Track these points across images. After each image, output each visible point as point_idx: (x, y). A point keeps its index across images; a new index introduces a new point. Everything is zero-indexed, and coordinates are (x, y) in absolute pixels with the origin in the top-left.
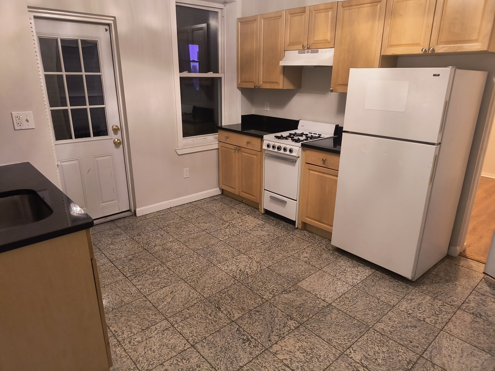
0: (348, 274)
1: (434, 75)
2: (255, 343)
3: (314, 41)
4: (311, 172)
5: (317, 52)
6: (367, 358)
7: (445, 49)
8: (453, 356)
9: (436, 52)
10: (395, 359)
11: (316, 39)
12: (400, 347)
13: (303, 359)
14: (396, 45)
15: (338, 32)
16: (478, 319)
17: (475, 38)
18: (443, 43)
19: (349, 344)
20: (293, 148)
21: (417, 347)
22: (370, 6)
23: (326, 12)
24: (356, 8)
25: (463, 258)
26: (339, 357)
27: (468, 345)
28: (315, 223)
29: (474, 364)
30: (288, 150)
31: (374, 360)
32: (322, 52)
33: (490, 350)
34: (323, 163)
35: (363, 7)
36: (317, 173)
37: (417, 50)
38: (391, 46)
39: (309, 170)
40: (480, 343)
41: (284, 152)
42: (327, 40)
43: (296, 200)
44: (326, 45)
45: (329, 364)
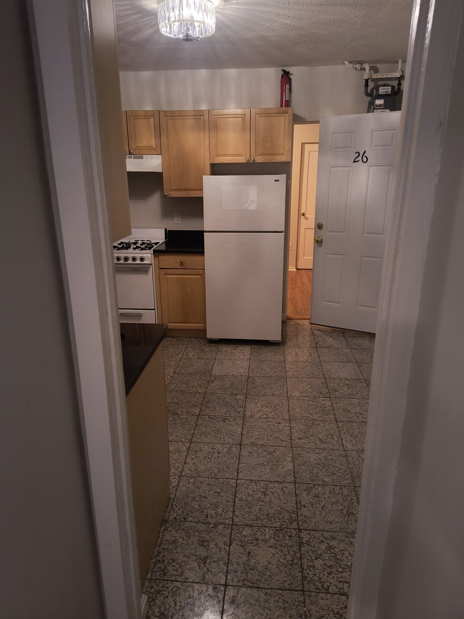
0: (237, 354)
1: (275, 181)
2: (232, 418)
3: (137, 146)
4: (168, 276)
5: (142, 158)
6: (302, 392)
7: (263, 160)
8: (338, 371)
9: (256, 162)
10: (315, 385)
11: (139, 144)
12: (311, 379)
13: (271, 410)
14: (222, 155)
15: (164, 140)
16: (330, 349)
17: (282, 152)
18: (259, 155)
19: (285, 391)
20: (144, 255)
21: (319, 375)
22: (194, 119)
23: (147, 119)
24: (179, 119)
25: (289, 320)
26: (288, 399)
27: (339, 363)
28: (181, 325)
29: (349, 370)
30: (130, 259)
31: (307, 391)
32: (147, 158)
33: (349, 361)
34: (181, 265)
35: (187, 119)
36: (175, 276)
37: (241, 160)
38: (218, 155)
39: (166, 274)
40: (342, 360)
41: (134, 261)
42: (152, 147)
43: (154, 309)
44: (151, 151)
45: (288, 405)
